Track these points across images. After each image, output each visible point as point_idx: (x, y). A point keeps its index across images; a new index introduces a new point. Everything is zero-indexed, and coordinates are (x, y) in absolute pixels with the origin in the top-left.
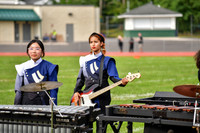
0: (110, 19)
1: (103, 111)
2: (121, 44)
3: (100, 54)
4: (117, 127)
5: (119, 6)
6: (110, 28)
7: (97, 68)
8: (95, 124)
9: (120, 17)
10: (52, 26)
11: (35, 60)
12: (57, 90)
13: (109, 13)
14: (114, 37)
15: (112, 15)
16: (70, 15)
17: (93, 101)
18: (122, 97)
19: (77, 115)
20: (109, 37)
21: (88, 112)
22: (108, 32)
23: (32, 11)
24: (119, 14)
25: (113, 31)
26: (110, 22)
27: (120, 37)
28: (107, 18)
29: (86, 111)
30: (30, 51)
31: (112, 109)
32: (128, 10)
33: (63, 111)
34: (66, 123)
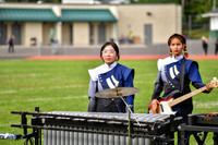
0: (193, 18)
1: (185, 120)
2: (205, 46)
3: (181, 57)
4: (201, 137)
5: (204, 4)
6: (193, 28)
7: (177, 73)
8: (176, 134)
9: (204, 16)
10: (129, 26)
11: (110, 64)
12: (133, 96)
13: (192, 11)
14: (198, 38)
15: (196, 13)
16: (149, 14)
17: (173, 108)
18: (206, 105)
19: (156, 124)
20: (192, 38)
21: (169, 121)
22: (190, 32)
23: (108, 11)
24: (203, 12)
25: (196, 31)
26: (193, 21)
27: (204, 38)
28: (190, 17)
29: (166, 120)
30: (104, 54)
31: (195, 118)
32: (214, 8)
33: (140, 119)
34: (144, 133)
